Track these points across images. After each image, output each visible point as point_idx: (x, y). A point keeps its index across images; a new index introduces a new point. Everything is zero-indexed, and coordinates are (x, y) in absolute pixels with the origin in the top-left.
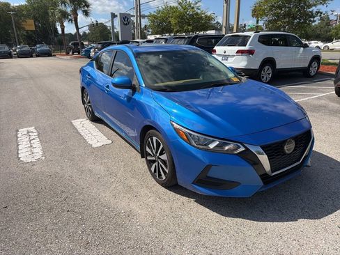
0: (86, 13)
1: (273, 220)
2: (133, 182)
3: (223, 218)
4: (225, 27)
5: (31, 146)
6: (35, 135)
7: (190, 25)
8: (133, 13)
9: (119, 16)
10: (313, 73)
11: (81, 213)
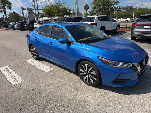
0: (10, 8)
1: (144, 93)
2: (77, 86)
3: (125, 96)
4: (77, 14)
5: (13, 76)
6: (10, 70)
7: (62, 13)
8: (33, 8)
9: (27, 9)
10: (118, 32)
11: (62, 105)
